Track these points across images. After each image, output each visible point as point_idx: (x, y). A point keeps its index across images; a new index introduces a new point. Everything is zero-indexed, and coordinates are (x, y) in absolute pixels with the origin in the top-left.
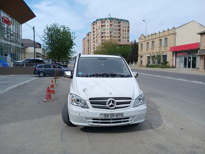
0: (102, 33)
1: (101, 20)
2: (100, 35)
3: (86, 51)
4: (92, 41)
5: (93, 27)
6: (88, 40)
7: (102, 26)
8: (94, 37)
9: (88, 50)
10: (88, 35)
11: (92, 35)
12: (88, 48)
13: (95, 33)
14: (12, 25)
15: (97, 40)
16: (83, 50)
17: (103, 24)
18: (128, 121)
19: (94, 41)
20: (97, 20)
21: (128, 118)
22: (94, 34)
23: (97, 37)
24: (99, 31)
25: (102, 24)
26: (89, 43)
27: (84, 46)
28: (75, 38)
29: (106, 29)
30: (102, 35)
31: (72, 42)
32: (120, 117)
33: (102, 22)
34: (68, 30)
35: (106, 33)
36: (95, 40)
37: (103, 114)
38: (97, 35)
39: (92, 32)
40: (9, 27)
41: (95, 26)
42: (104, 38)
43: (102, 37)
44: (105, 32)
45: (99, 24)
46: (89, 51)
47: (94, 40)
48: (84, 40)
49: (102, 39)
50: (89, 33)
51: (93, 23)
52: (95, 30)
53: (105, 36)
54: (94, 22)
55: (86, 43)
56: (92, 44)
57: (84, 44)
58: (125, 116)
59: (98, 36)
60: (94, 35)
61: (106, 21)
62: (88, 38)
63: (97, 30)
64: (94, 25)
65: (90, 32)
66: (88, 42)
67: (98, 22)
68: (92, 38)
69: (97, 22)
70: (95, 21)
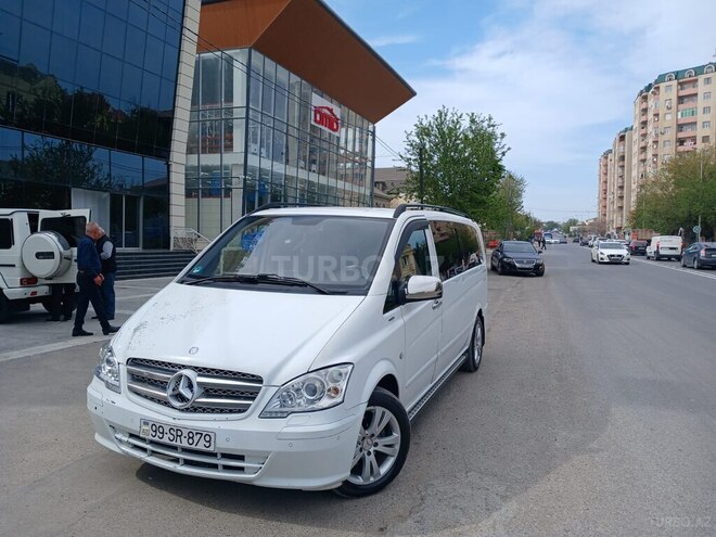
0: (680, 127)
1: (678, 75)
2: (671, 135)
3: (609, 196)
4: (635, 161)
5: (644, 106)
6: (622, 158)
7: (681, 99)
8: (643, 144)
9: (617, 193)
10: (622, 138)
11: (636, 136)
12: (621, 188)
13: (650, 129)
14: (343, 130)
15: (655, 155)
16: (602, 196)
17: (688, 91)
18: (241, 469)
19: (644, 161)
20: (661, 79)
21: (241, 458)
22: (643, 131)
23: (656, 142)
24: (669, 119)
25: (682, 93)
26: (623, 167)
27: (606, 182)
28: (503, 154)
29: (700, 110)
30: (681, 135)
31: (501, 169)
32: (201, 447)
33: (679, 84)
34: (489, 126)
35: (699, 125)
36: (649, 154)
37: (151, 424)
38: (657, 135)
39: (636, 125)
40: (336, 134)
41: (651, 102)
42: (688, 146)
43: (681, 142)
44: (695, 123)
45: (670, 92)
46: (621, 198)
47: (642, 157)
48: (606, 158)
49: (681, 149)
50: (626, 130)
51: (642, 92)
52: (650, 116)
53: (694, 139)
54: (648, 88)
55: (614, 170)
56: (634, 173)
57: (606, 174)
58: (221, 445)
59: (661, 139)
60: (644, 135)
61: (701, 78)
62: (620, 149)
63: (657, 115)
64: (645, 98)
65: (629, 126)
66: (621, 164)
67: (662, 85)
68: (635, 149)
69: (658, 88)
70: (650, 85)
